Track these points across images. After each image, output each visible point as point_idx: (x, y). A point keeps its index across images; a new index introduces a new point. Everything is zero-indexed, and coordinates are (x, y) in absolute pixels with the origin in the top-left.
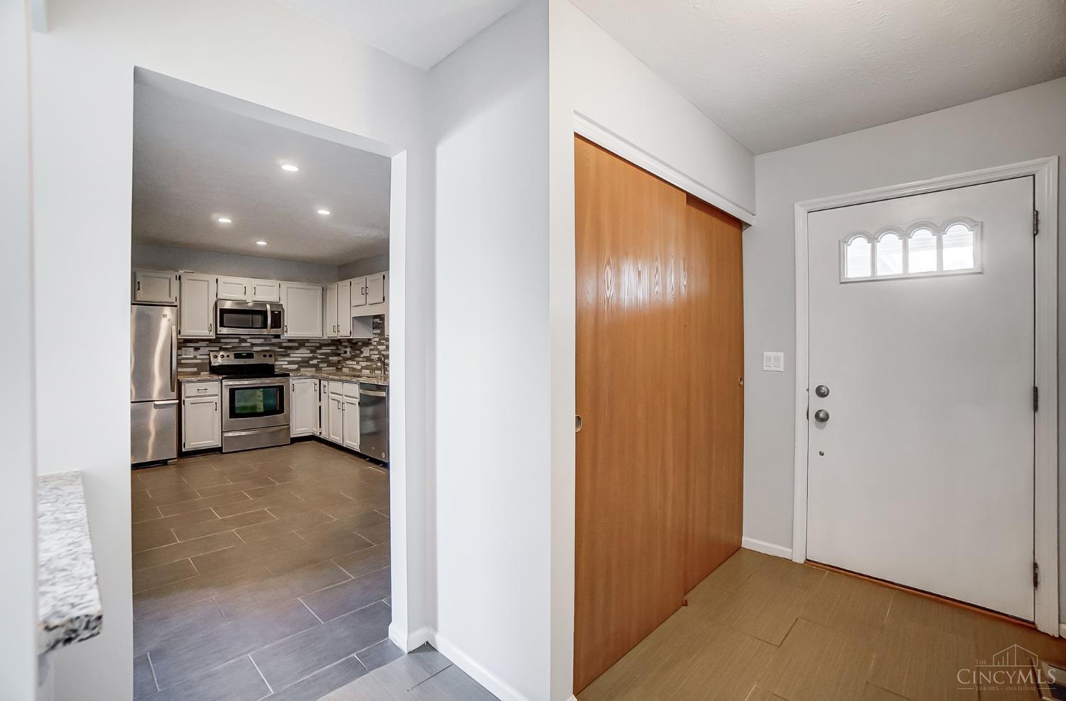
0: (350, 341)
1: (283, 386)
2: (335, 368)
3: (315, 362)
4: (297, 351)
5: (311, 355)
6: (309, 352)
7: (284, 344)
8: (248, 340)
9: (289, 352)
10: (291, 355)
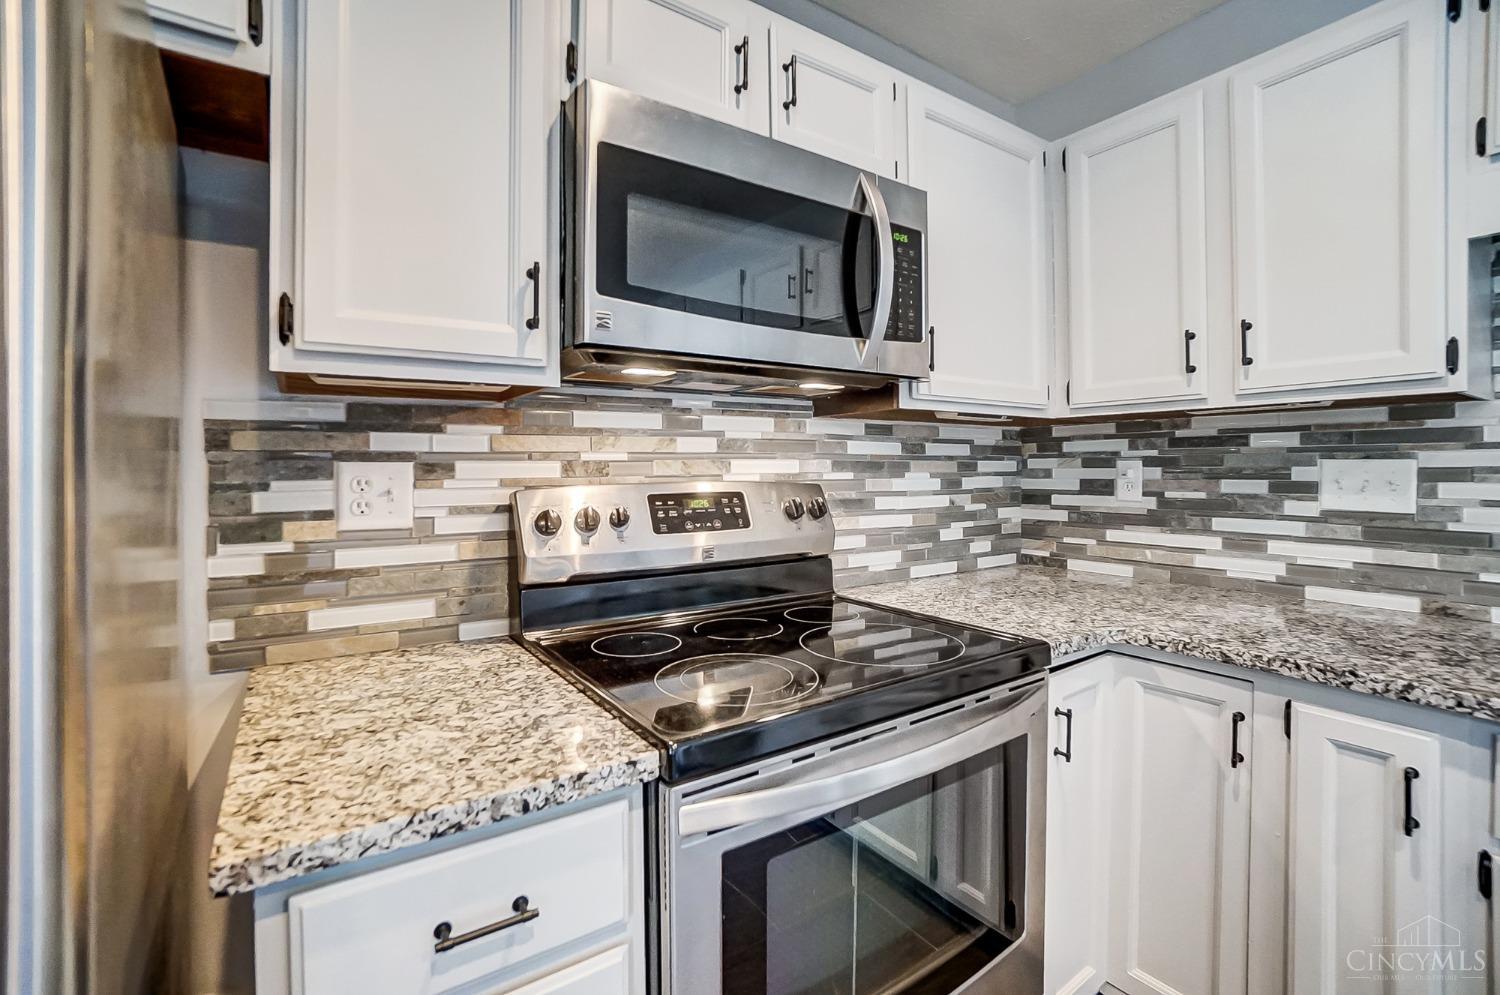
2: (1014, 558)
6: (938, 484)
7: (853, 449)
10: (880, 503)
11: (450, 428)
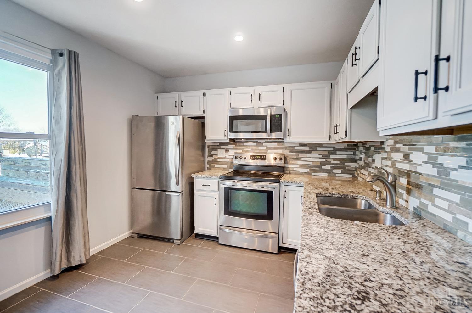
0: (364, 143)
1: (272, 192)
2: (351, 176)
3: (328, 167)
4: (308, 155)
5: (324, 160)
6: (321, 156)
7: (296, 148)
8: (265, 144)
9: (300, 155)
10: (303, 159)
11: (229, 146)
